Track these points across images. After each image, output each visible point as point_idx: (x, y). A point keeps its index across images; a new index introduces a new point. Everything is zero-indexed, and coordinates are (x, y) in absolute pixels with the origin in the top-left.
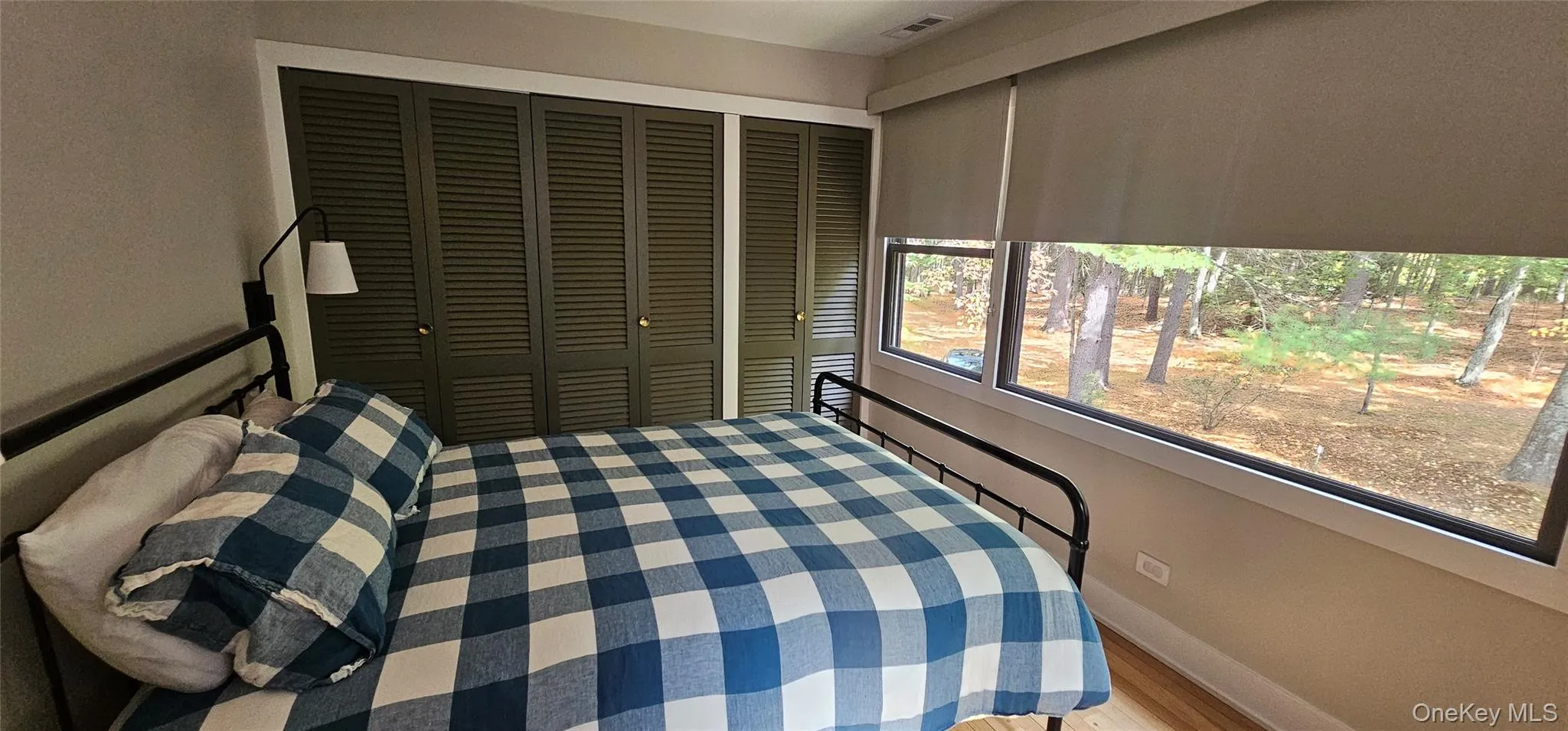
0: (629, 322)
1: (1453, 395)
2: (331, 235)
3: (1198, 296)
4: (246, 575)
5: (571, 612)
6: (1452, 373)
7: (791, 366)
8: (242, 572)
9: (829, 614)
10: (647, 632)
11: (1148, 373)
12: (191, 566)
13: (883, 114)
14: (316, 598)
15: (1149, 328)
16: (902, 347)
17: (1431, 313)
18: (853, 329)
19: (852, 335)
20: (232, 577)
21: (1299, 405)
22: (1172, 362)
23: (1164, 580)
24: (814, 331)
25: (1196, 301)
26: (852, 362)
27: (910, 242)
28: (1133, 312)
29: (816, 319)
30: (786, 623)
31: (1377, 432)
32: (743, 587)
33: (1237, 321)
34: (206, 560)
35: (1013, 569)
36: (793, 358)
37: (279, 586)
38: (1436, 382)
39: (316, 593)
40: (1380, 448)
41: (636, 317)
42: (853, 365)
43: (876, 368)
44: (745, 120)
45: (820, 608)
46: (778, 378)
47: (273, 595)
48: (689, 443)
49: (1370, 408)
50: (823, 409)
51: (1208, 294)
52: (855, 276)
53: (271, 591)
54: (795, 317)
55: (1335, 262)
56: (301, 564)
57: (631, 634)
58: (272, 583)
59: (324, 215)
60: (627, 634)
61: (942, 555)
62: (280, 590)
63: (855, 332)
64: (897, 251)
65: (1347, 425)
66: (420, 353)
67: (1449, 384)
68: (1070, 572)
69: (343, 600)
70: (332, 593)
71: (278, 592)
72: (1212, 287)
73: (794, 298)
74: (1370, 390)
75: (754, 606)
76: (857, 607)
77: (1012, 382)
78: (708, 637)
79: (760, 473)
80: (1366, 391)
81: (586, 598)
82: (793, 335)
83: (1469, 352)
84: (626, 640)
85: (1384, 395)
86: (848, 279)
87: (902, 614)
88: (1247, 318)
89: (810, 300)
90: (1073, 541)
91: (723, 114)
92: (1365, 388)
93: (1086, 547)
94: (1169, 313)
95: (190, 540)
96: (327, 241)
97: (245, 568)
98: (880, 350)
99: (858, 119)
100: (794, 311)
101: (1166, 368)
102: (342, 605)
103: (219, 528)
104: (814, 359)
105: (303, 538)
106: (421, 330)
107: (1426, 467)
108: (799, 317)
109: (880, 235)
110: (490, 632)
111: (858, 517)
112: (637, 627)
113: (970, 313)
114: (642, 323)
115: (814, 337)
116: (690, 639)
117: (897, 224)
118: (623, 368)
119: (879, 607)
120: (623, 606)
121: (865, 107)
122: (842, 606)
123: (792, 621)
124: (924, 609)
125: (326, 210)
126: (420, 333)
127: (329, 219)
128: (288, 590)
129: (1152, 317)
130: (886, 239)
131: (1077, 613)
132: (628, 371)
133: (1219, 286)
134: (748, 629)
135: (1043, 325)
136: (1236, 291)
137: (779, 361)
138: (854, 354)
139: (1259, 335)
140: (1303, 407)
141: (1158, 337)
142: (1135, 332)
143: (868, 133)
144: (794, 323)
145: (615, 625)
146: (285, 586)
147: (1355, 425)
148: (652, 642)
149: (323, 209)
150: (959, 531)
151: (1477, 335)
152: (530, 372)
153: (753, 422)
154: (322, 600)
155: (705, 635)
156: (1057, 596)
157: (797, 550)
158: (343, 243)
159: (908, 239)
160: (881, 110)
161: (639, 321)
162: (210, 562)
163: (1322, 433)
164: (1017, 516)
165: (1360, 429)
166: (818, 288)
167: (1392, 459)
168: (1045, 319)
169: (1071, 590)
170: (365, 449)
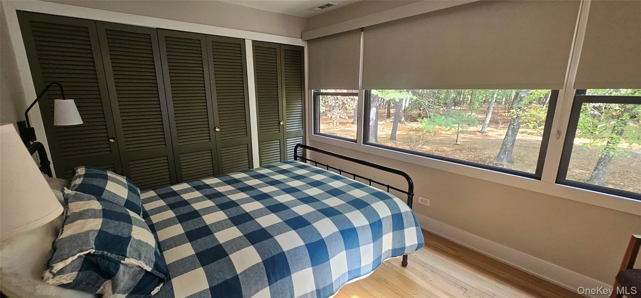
0: (210, 130)
1: (479, 136)
2: (65, 97)
3: (403, 108)
4: (109, 255)
5: (244, 248)
6: (478, 129)
7: (279, 143)
8: (107, 253)
9: (340, 231)
10: (278, 249)
11: (390, 137)
12: (84, 254)
13: (308, 41)
14: (140, 260)
15: (388, 121)
16: (321, 132)
17: (471, 110)
18: (301, 127)
19: (302, 129)
20: (103, 256)
21: (438, 143)
22: (398, 133)
23: (428, 204)
24: (287, 128)
25: (403, 110)
26: (302, 140)
27: (322, 91)
28: (382, 115)
29: (288, 123)
30: (327, 237)
31: (461, 150)
32: (307, 227)
33: (416, 116)
34: (91, 251)
35: (393, 206)
36: (280, 140)
37: (124, 257)
38: (474, 133)
39: (139, 258)
40: (462, 156)
41: (213, 127)
42: (303, 141)
43: (311, 141)
44: (254, 42)
45: (336, 230)
46: (274, 149)
47: (122, 261)
48: (253, 177)
49: (458, 143)
50: (298, 158)
51: (406, 107)
52: (301, 105)
53: (121, 260)
54: (280, 123)
55: (443, 93)
56: (129, 246)
57: (272, 251)
58: (120, 256)
59: (61, 87)
60: (271, 252)
61: (370, 205)
62: (124, 259)
63: (302, 128)
64: (317, 95)
65: (452, 149)
66: (111, 151)
67: (478, 133)
68: (408, 204)
69: (150, 259)
70: (145, 257)
71: (124, 260)
72: (407, 105)
73: (279, 116)
74: (458, 137)
75: (314, 233)
76: (349, 227)
77: (368, 142)
78: (301, 247)
79: (289, 185)
80: (456, 138)
81: (247, 242)
82: (279, 131)
83: (483, 122)
84: (272, 254)
85: (461, 138)
86: (298, 106)
87: (363, 227)
88: (419, 115)
89: (285, 116)
90: (408, 193)
91: (245, 39)
92: (456, 137)
93: (413, 195)
94: (395, 114)
95: (80, 243)
96: (64, 99)
97: (108, 252)
98: (313, 134)
99: (298, 42)
100: (279, 121)
101: (396, 134)
102: (150, 261)
103: (91, 235)
104: (288, 140)
105: (125, 235)
106: (110, 140)
107: (476, 160)
108: (281, 123)
109: (310, 88)
110: (215, 261)
111: (335, 196)
112: (273, 248)
113: (334, 119)
114: (216, 130)
115: (288, 131)
116: (295, 249)
117: (317, 84)
118: (209, 150)
119: (355, 226)
120: (264, 242)
121: (300, 37)
122: (344, 227)
123: (328, 236)
124: (370, 224)
125: (63, 84)
126: (111, 142)
127: (64, 88)
128: (128, 259)
129: (389, 116)
130: (313, 90)
131: (413, 218)
132: (211, 151)
133: (410, 104)
134: (314, 241)
135: (352, 122)
136: (415, 105)
137: (274, 141)
138: (303, 136)
139: (427, 120)
140: (439, 144)
141: (392, 123)
142: (383, 122)
143: (302, 48)
144: (279, 126)
145: (264, 250)
146: (126, 257)
147: (454, 149)
148: (281, 253)
149: (60, 83)
150: (371, 196)
151: (484, 116)
152: (166, 155)
153: (275, 166)
154: (143, 260)
155: (300, 246)
156: (406, 212)
157: (320, 211)
158: (72, 100)
159: (321, 90)
160: (307, 39)
161: (215, 129)
162: (93, 251)
163: (446, 153)
164: (386, 188)
165: (456, 150)
166: (287, 111)
167: (466, 159)
168: (353, 120)
169: (410, 210)
170: (117, 196)
